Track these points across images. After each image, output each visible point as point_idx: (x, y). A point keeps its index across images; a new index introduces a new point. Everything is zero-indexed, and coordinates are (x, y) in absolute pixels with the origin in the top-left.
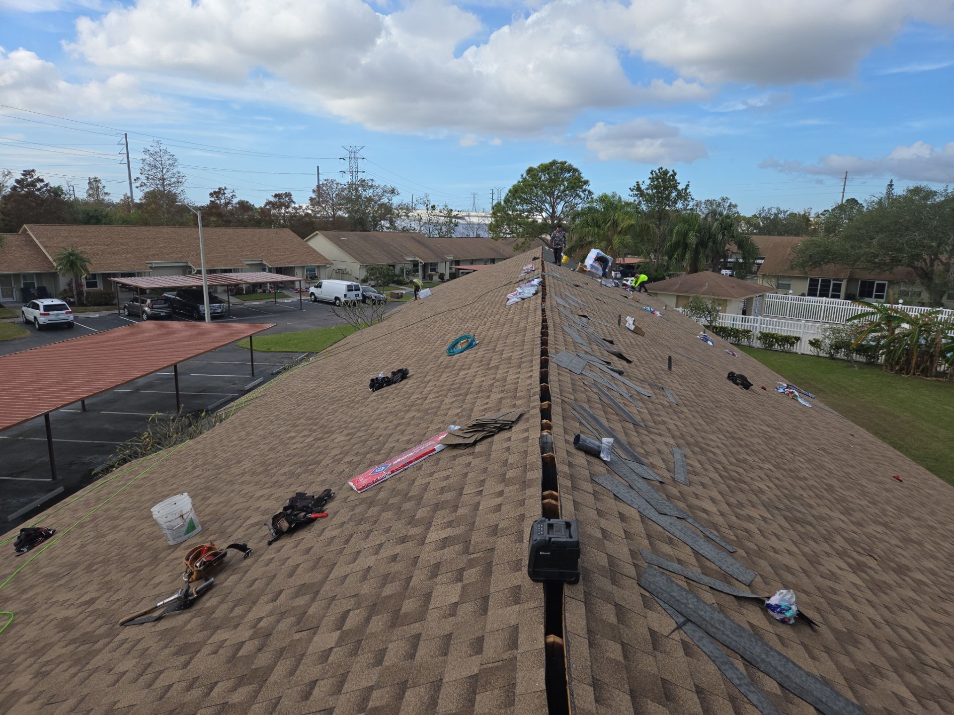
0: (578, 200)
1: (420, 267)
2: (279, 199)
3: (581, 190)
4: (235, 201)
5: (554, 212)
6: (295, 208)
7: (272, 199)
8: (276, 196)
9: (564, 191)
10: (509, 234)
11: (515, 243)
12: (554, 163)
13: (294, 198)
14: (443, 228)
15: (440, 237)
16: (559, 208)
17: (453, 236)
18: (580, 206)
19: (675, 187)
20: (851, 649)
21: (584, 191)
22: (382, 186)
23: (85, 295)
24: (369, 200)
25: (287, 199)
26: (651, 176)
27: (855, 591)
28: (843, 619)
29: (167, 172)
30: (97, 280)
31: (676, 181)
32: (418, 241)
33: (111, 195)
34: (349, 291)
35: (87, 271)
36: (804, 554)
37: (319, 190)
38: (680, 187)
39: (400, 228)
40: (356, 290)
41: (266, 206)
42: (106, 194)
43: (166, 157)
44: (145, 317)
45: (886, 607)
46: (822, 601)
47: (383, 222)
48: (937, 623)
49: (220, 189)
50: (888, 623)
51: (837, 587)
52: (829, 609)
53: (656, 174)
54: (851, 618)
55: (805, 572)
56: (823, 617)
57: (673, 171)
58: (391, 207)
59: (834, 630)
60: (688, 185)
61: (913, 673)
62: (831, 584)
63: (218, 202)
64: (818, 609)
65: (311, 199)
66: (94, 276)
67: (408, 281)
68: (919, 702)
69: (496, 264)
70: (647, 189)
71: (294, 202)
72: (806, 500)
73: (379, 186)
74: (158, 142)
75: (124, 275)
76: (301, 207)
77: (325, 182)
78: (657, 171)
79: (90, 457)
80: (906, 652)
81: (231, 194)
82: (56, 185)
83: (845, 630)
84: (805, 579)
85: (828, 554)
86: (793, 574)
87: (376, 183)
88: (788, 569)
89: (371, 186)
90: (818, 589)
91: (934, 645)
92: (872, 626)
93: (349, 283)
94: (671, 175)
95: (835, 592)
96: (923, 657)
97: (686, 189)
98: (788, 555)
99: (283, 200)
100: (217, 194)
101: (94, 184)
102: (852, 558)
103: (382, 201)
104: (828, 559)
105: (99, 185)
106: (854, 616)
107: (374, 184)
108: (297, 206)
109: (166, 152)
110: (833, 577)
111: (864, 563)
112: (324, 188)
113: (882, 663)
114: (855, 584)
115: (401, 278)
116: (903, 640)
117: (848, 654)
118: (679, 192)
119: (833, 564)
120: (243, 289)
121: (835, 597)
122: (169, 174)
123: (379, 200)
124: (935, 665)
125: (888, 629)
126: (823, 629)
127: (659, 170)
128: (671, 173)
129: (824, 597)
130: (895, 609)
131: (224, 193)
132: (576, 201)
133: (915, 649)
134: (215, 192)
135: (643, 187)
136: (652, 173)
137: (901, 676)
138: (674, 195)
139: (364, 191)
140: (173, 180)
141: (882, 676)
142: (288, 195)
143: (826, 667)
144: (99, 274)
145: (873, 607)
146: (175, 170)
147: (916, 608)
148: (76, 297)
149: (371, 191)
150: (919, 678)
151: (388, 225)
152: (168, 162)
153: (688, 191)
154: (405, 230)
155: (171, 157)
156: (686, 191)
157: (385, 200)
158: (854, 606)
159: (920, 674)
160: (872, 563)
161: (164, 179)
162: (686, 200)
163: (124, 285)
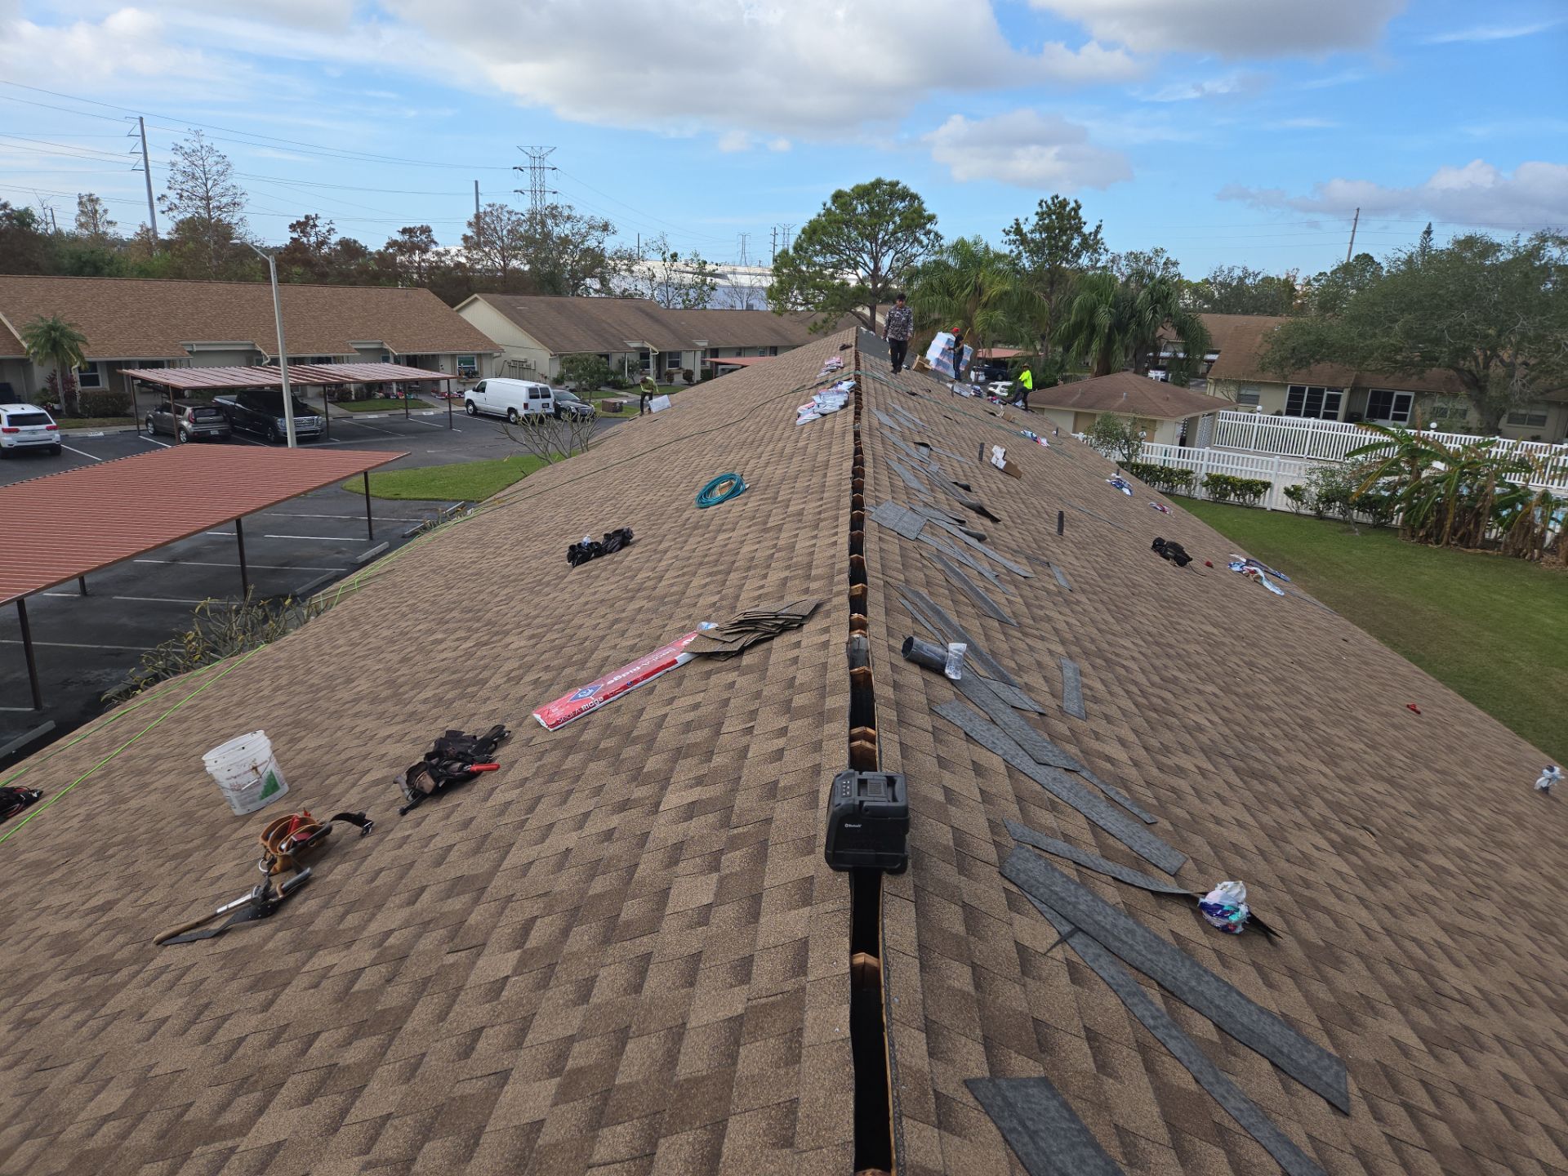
0: (917, 249)
1: (651, 359)
2: (411, 237)
3: (923, 232)
4: (334, 239)
5: (877, 268)
6: (438, 254)
7: (399, 238)
8: (404, 231)
9: (894, 233)
10: (801, 305)
11: (812, 321)
12: (878, 183)
13: (435, 236)
14: (691, 292)
15: (686, 308)
16: (886, 262)
17: (708, 306)
18: (921, 258)
19: (1078, 229)
20: (1331, 972)
21: (928, 233)
22: (586, 218)
23: (78, 398)
24: (565, 241)
25: (423, 237)
26: (1039, 210)
27: (1339, 883)
28: (1318, 926)
29: (214, 185)
30: (99, 373)
31: (1080, 219)
32: (647, 314)
33: (119, 224)
34: (531, 397)
35: (80, 356)
36: (1263, 827)
37: (478, 222)
38: (1086, 230)
39: (618, 291)
40: (543, 397)
41: (387, 248)
42: (110, 223)
43: (211, 160)
44: (183, 436)
45: (1387, 908)
46: (1288, 897)
47: (588, 281)
48: (1463, 932)
49: (307, 217)
50: (1388, 932)
51: (1311, 876)
52: (1296, 910)
53: (1048, 206)
54: (1331, 924)
55: (1262, 852)
56: (1287, 922)
57: (1076, 202)
58: (602, 255)
59: (1304, 943)
60: (1099, 227)
61: (1424, 1008)
62: (1301, 871)
63: (305, 240)
64: (1279, 911)
65: (466, 238)
66: (93, 366)
67: (631, 382)
68: (1431, 1052)
69: (780, 356)
70: (1032, 232)
71: (435, 243)
72: (1271, 743)
73: (581, 218)
74: (197, 132)
75: (144, 365)
76: (447, 252)
77: (489, 209)
78: (1050, 202)
79: (97, 673)
80: (1415, 976)
81: (327, 227)
82: (22, 207)
83: (1321, 943)
84: (1262, 864)
85: (1299, 826)
86: (1243, 857)
87: (576, 213)
88: (1236, 848)
89: (569, 218)
90: (1282, 880)
91: (1458, 965)
92: (1364, 936)
93: (532, 385)
94: (1073, 209)
95: (1307, 884)
96: (1440, 983)
97: (1097, 232)
98: (1237, 828)
99: (416, 239)
100: (303, 226)
101: (89, 206)
102: (1337, 832)
103: (587, 244)
104: (1298, 833)
105: (97, 207)
106: (1336, 922)
107: (573, 213)
108: (441, 249)
109: (211, 150)
110: (1306, 861)
111: (1355, 840)
112: (487, 219)
113: (1377, 993)
114: (1339, 873)
115: (620, 377)
116: (1411, 958)
117: (1325, 980)
118: (1085, 238)
119: (1307, 841)
120: (350, 392)
121: (1307, 893)
122: (218, 190)
123: (582, 242)
124: (1457, 996)
125: (1388, 942)
126: (1287, 941)
127: (1053, 199)
128: (1072, 205)
129: (1291, 892)
130: (1400, 911)
131: (315, 226)
132: (914, 251)
133: (1428, 972)
134: (298, 222)
135: (1026, 229)
136: (1040, 204)
137: (1405, 1013)
138: (1076, 242)
139: (557, 225)
140: (224, 200)
141: (1376, 1013)
142: (426, 230)
143: (1290, 1000)
144: (100, 362)
145: (1367, 907)
146: (228, 184)
147: (1434, 909)
148: (63, 401)
149: (568, 226)
150: (1433, 1017)
151: (598, 286)
152: (215, 169)
153: (1099, 237)
154: (626, 296)
155: (220, 159)
156: (1096, 236)
157: (591, 243)
158: (1338, 907)
159: (1434, 1009)
160: (1367, 840)
161: (208, 199)
162: (1095, 251)
163: (145, 382)
